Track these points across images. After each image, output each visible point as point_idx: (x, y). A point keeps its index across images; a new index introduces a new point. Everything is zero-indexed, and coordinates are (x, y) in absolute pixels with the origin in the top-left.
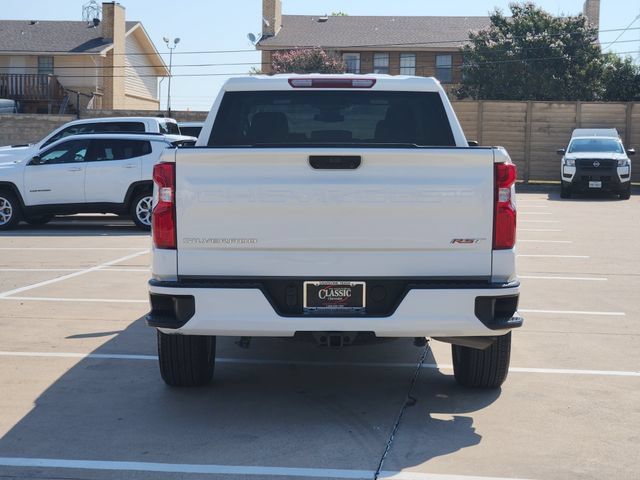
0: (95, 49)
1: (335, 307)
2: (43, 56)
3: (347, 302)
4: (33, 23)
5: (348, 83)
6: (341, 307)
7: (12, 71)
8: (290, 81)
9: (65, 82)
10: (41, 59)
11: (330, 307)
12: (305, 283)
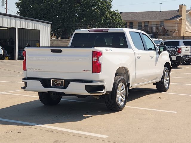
0: (176, 19)
2: (162, 21)
3: (61, 85)
4: (160, 12)
5: (102, 31)
6: (59, 86)
7: (152, 26)
8: (89, 30)
9: (167, 28)
10: (161, 22)
11: (57, 86)
12: (52, 80)
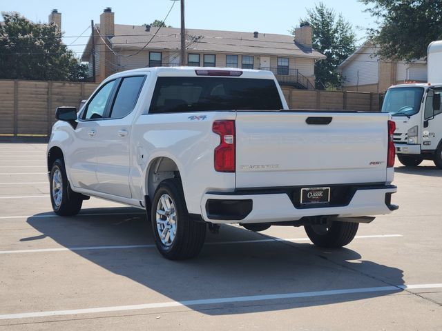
1: (315, 202)
3: (321, 199)
5: (228, 73)
6: (318, 202)
8: (196, 71)
11: (312, 202)
12: (302, 189)
